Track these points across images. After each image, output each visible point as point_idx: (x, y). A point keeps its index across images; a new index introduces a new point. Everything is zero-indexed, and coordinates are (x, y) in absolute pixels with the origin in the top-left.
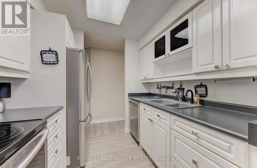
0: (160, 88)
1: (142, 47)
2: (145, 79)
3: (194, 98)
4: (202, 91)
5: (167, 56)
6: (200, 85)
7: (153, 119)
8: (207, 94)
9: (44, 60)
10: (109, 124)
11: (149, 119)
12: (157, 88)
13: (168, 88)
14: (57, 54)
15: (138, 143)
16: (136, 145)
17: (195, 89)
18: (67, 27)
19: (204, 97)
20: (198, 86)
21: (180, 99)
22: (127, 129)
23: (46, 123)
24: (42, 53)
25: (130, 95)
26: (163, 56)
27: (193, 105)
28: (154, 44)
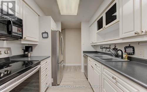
0: (102, 48)
1: (90, 25)
2: (93, 43)
3: (123, 55)
4: (130, 50)
5: (104, 28)
6: (129, 47)
7: (93, 66)
8: (134, 52)
9: (43, 36)
10: (74, 66)
11: (92, 66)
12: (101, 48)
13: (107, 48)
14: (48, 34)
15: (87, 79)
16: (87, 80)
17: (125, 49)
18: (51, 20)
19: (132, 55)
20: (127, 47)
21: (113, 55)
22: (83, 70)
23: (40, 62)
24: (43, 33)
25: (84, 52)
26: (101, 29)
27: (123, 60)
28: (97, 22)
